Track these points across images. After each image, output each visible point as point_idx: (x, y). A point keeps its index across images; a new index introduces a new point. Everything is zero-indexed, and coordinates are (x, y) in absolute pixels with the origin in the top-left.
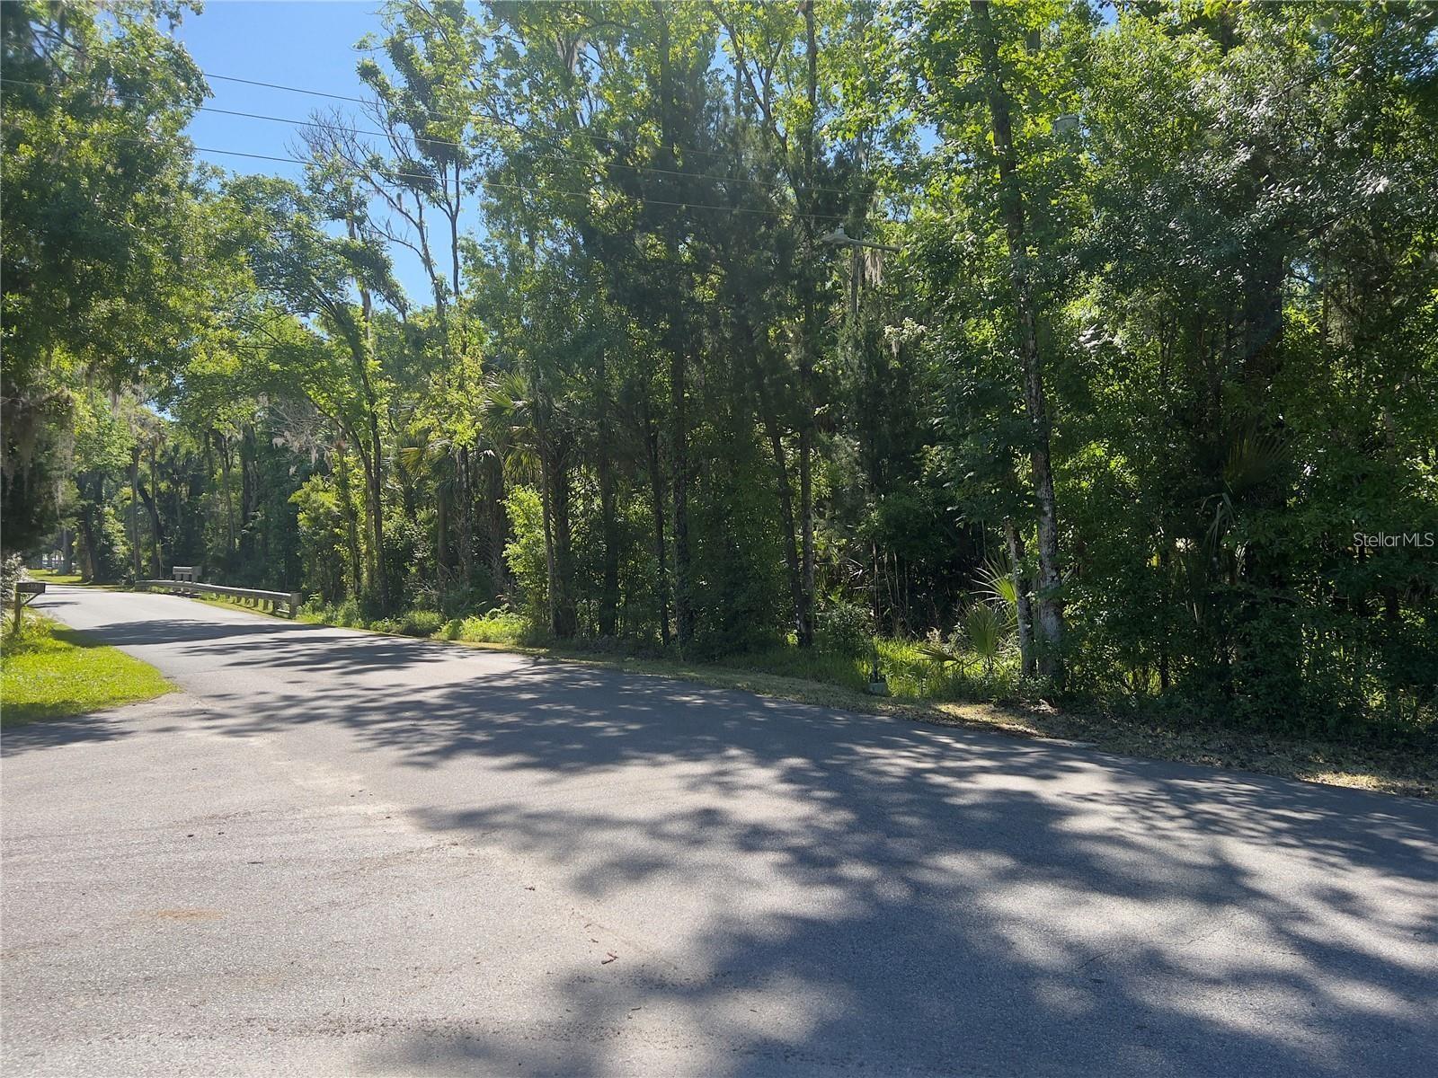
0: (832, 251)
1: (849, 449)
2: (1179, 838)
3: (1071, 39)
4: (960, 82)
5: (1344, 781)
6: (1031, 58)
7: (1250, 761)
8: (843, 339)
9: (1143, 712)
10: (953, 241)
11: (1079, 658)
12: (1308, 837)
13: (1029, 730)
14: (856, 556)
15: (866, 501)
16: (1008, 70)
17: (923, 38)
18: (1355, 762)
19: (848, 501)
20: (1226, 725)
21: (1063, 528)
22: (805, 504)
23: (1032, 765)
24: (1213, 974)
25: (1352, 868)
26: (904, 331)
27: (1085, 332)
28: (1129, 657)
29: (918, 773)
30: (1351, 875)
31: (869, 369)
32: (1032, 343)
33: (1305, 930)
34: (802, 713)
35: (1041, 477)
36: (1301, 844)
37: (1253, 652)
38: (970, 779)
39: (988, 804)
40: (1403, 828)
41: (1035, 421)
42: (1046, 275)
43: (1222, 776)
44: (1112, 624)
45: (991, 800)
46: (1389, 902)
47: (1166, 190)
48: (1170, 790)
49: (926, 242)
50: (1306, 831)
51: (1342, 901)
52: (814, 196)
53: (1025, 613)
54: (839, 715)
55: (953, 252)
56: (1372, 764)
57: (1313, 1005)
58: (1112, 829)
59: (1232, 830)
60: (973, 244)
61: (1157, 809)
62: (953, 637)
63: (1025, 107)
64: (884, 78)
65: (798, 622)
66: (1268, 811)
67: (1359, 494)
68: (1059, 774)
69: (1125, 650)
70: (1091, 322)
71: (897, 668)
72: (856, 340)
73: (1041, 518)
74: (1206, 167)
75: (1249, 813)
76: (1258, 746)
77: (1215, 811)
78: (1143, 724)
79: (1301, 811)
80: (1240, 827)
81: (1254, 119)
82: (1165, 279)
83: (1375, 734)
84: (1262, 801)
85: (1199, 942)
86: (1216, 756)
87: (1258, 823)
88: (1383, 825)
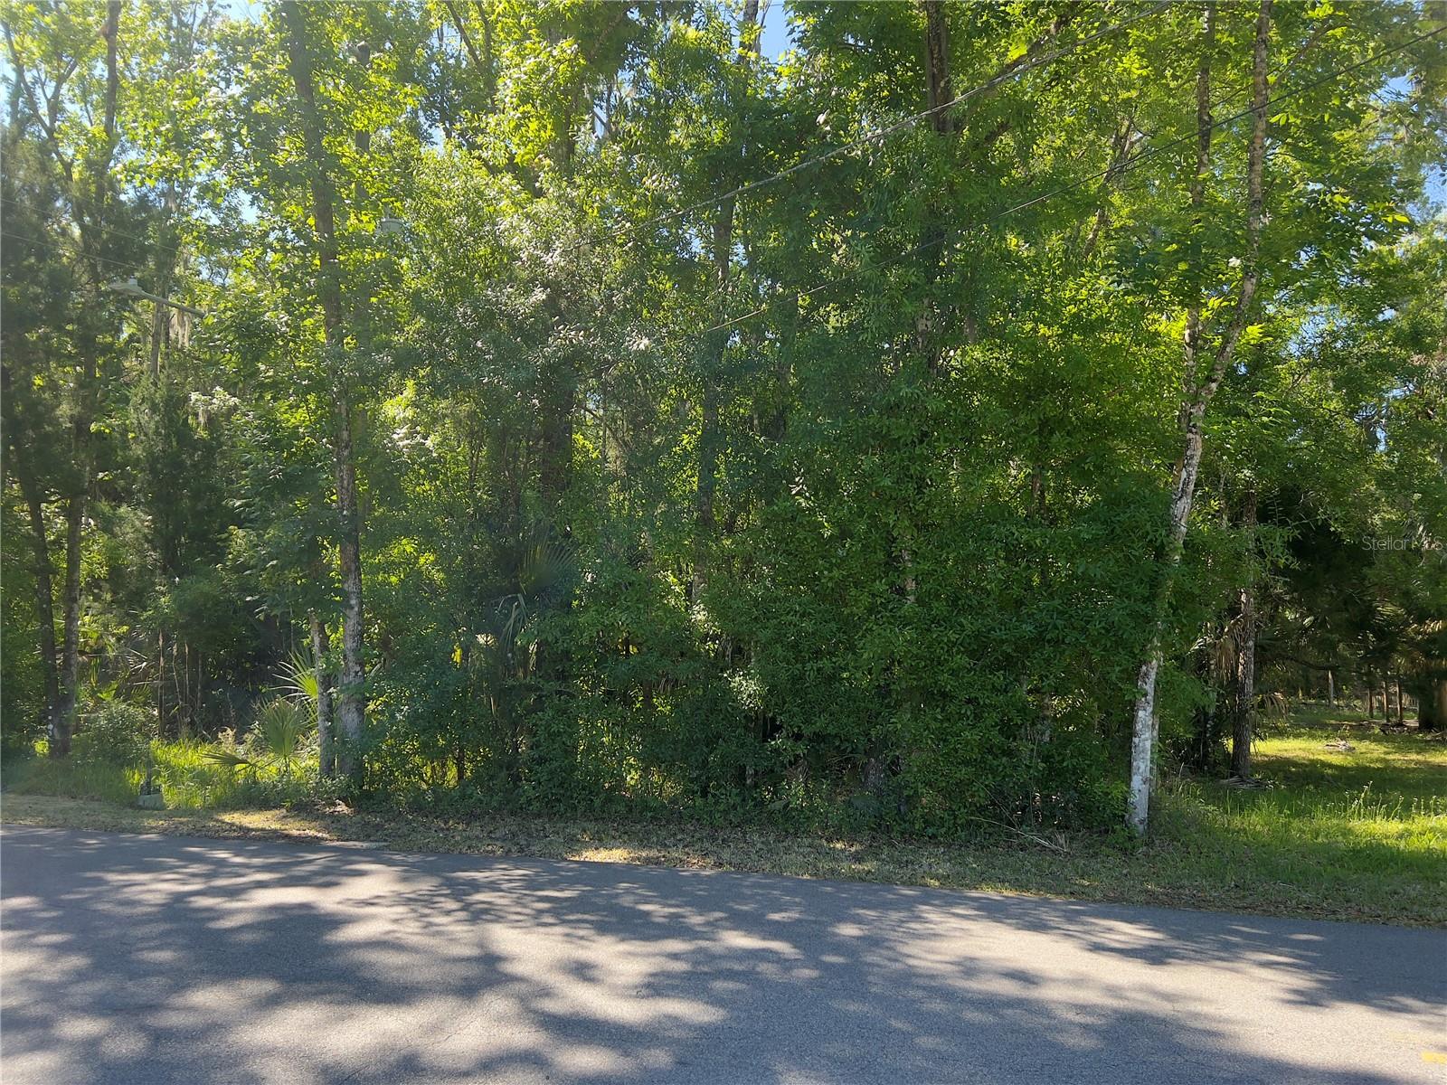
0: (124, 301)
1: (137, 523)
2: (452, 933)
3: (400, 149)
4: (281, 158)
5: (602, 856)
6: (358, 156)
7: (528, 846)
8: (135, 400)
9: (438, 806)
10: (266, 319)
11: (378, 756)
12: (564, 914)
13: (319, 835)
14: (138, 646)
15: (154, 584)
16: (333, 161)
17: (242, 104)
18: (614, 838)
19: (133, 584)
20: (513, 813)
21: (370, 622)
22: (71, 584)
23: (315, 873)
24: (464, 1066)
25: (596, 938)
26: (214, 401)
27: (398, 431)
28: (428, 750)
29: (180, 898)
30: (594, 945)
31: (168, 436)
32: (345, 434)
33: (550, 1006)
34: (41, 839)
35: (349, 569)
36: (557, 922)
37: (539, 741)
38: (244, 897)
39: (259, 923)
40: (640, 895)
41: (345, 512)
42: (360, 369)
43: (501, 863)
44: (413, 719)
45: (263, 917)
46: (620, 965)
47: (475, 310)
48: (450, 883)
49: (235, 313)
50: (562, 908)
51: (582, 971)
52: (105, 236)
53: (326, 709)
54: (92, 838)
55: (263, 331)
56: (626, 837)
57: (548, 1078)
58: (388, 932)
59: (502, 918)
60: (287, 325)
61: (436, 905)
62: (249, 737)
63: (347, 202)
64: (193, 132)
65: (51, 726)
66: (535, 893)
67: (625, 599)
68: (344, 880)
69: (424, 745)
70: (405, 421)
71: (175, 776)
72: (153, 402)
73: (348, 612)
74: (509, 298)
75: (518, 898)
76: (537, 830)
77: (489, 900)
78: (436, 818)
79: (562, 890)
80: (509, 913)
81: (549, 265)
82: (474, 392)
83: (631, 810)
84: (531, 884)
85: (455, 1036)
86: (499, 844)
87: (525, 906)
88: (625, 894)
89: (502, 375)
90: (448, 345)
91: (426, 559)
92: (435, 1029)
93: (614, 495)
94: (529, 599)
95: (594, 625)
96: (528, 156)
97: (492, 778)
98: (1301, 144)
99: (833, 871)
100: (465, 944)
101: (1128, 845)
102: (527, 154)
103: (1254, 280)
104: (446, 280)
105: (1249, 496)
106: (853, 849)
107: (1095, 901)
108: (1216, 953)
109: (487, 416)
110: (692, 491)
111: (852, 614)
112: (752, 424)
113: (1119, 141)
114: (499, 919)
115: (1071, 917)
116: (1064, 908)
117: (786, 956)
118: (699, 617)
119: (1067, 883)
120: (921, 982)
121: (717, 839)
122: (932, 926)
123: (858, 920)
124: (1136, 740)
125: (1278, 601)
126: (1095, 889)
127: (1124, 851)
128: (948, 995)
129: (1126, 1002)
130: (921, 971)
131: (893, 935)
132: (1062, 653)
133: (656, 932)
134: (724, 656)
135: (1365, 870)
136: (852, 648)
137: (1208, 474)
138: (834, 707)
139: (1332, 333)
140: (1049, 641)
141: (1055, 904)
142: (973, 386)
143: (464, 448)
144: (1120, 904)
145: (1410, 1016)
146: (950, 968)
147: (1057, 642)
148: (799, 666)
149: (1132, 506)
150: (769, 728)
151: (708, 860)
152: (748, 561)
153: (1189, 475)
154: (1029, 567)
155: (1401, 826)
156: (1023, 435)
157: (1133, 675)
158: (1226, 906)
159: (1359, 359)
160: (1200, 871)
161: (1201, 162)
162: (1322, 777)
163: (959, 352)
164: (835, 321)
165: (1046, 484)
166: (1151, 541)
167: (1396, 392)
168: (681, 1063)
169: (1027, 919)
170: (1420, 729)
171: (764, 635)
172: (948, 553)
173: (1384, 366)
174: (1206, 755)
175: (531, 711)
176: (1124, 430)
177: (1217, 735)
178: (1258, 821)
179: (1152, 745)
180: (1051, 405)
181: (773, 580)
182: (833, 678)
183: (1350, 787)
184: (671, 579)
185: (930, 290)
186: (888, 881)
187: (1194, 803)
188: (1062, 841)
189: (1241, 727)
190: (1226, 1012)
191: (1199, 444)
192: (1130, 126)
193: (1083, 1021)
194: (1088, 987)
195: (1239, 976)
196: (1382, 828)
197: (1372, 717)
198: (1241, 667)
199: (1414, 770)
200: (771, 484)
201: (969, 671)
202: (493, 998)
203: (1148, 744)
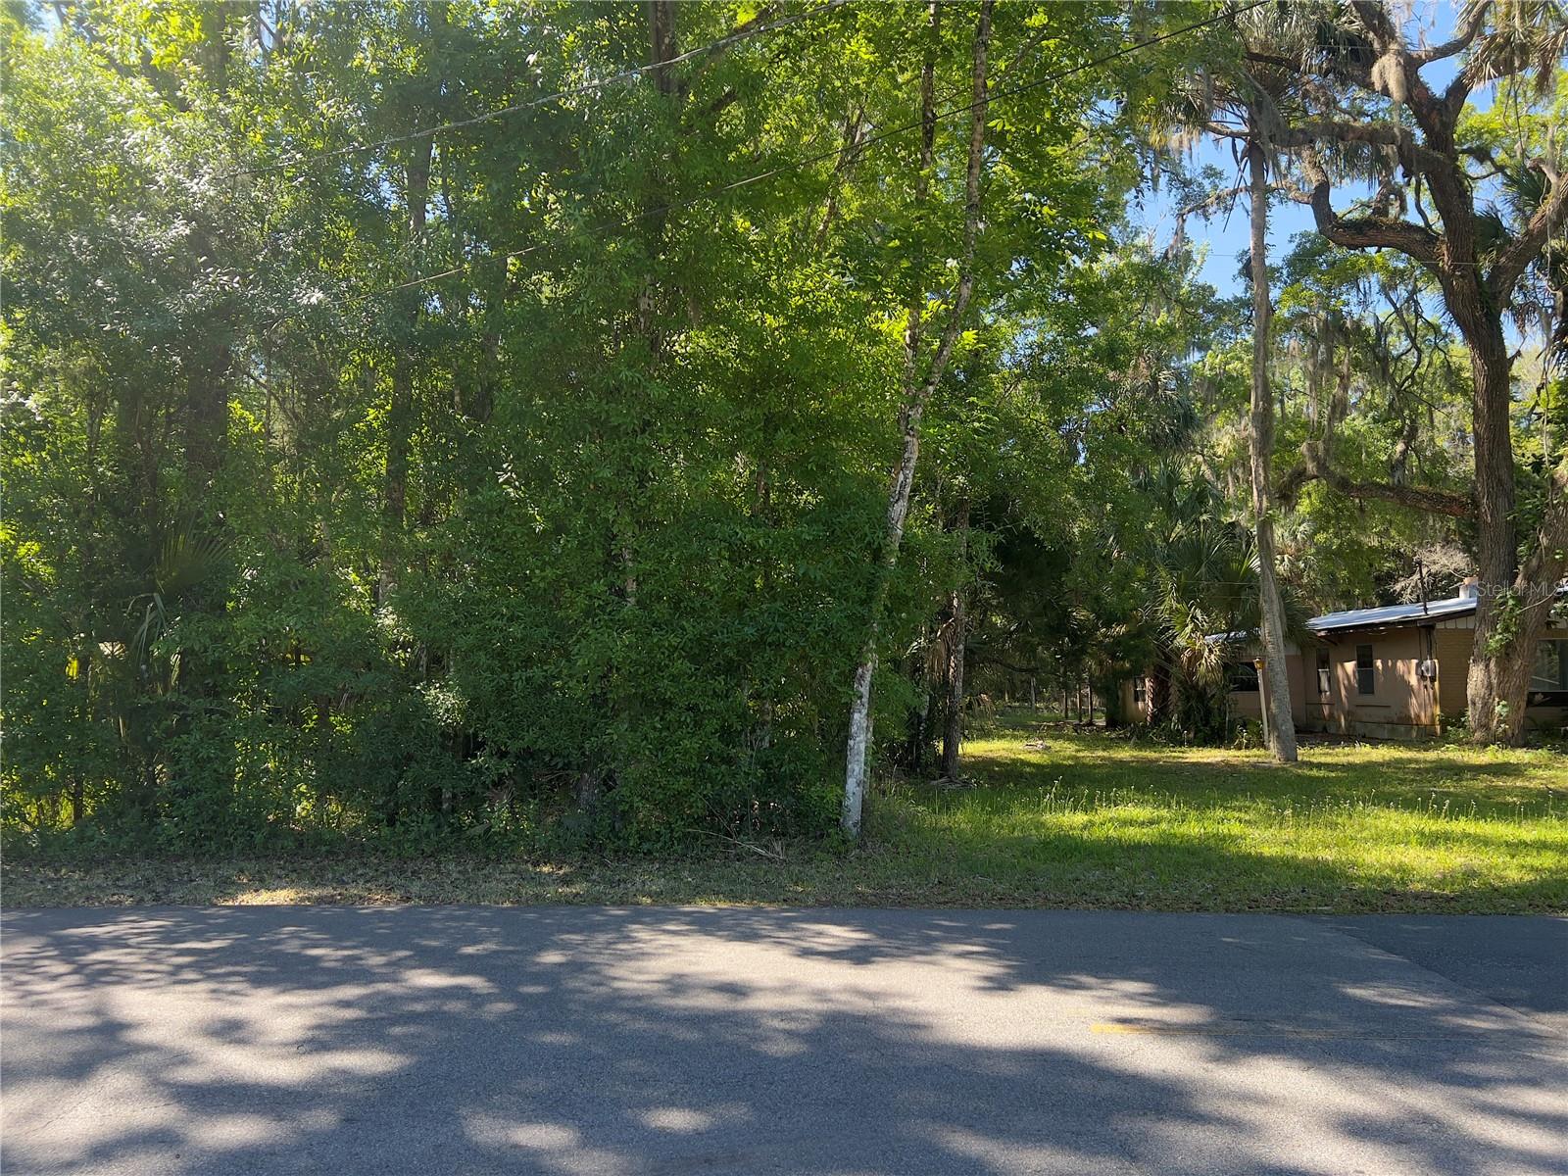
2: (59, 1001)
5: (263, 898)
7: (167, 892)
9: (45, 852)
12: (210, 968)
18: (279, 877)
20: (147, 856)
24: (67, 1156)
25: (254, 991)
28: (31, 785)
30: (247, 999)
36: (201, 977)
37: (184, 769)
40: (307, 939)
43: (129, 915)
46: (279, 1020)
47: (93, 241)
48: (60, 943)
50: (210, 961)
51: (230, 1031)
56: (294, 876)
57: (178, 1156)
59: (128, 978)
61: (38, 970)
66: (173, 946)
67: (294, 601)
69: (27, 779)
74: (141, 229)
75: (150, 953)
76: (179, 874)
77: (111, 958)
78: (43, 867)
79: (209, 940)
80: (137, 972)
81: (195, 193)
82: (94, 343)
83: (301, 845)
84: (167, 936)
85: (57, 1122)
86: (128, 892)
87: (159, 962)
88: (289, 940)
89: (130, 323)
90: (55, 281)
91: (28, 550)
92: (31, 1115)
93: (281, 477)
94: (169, 600)
95: (254, 631)
96: (170, 59)
97: (120, 815)
98: (1019, 155)
99: (537, 896)
100: (76, 1013)
101: (842, 849)
102: (168, 56)
103: (970, 285)
104: (54, 200)
105: (962, 502)
106: (561, 872)
107: (807, 907)
108: (917, 948)
109: (110, 372)
110: (379, 475)
111: (568, 618)
112: (452, 400)
113: (851, 131)
114: (123, 980)
115: (783, 924)
116: (776, 915)
117: (478, 991)
118: (387, 622)
119: (781, 890)
120: (625, 1004)
121: (406, 871)
122: (640, 945)
123: (563, 947)
124: (851, 742)
125: (986, 608)
126: (808, 894)
127: (838, 855)
128: (654, 1014)
129: (830, 1004)
130: (625, 993)
131: (598, 959)
132: (782, 657)
133: (326, 979)
134: (418, 666)
135: (1053, 859)
136: (567, 655)
137: (926, 479)
138: (545, 720)
139: (1040, 346)
140: (770, 645)
141: (767, 912)
142: (698, 375)
143: (79, 412)
144: (830, 909)
145: (1083, 992)
146: (656, 986)
147: (778, 645)
148: (506, 675)
149: (852, 508)
150: (470, 746)
151: (393, 895)
152: (448, 558)
153: (906, 478)
154: (751, 568)
155: (1086, 818)
156: (748, 430)
157: (850, 677)
158: (929, 902)
159: (1063, 373)
160: (908, 870)
161: (924, 158)
162: (1021, 775)
163: (683, 337)
164: (547, 290)
165: (770, 483)
166: (869, 543)
167: (1095, 408)
168: (348, 1121)
169: (738, 929)
170: (1106, 728)
171: (464, 642)
172: (671, 553)
173: (1084, 380)
174: (918, 757)
175: (170, 733)
176: (845, 429)
177: (929, 738)
178: (963, 820)
179: (866, 747)
180: (776, 401)
181: (477, 580)
182: (544, 688)
183: (1045, 783)
184: (353, 577)
185: (652, 265)
186: (597, 902)
187: (906, 805)
188: (778, 849)
189: (950, 727)
190: (921, 1005)
191: (916, 448)
192: (860, 116)
193: (787, 1027)
194: (794, 993)
195: (936, 968)
196: (1071, 820)
197: (1067, 717)
198: (952, 670)
199: (1100, 766)
200: (477, 469)
201: (690, 677)
202: (110, 1072)
203: (863, 746)
